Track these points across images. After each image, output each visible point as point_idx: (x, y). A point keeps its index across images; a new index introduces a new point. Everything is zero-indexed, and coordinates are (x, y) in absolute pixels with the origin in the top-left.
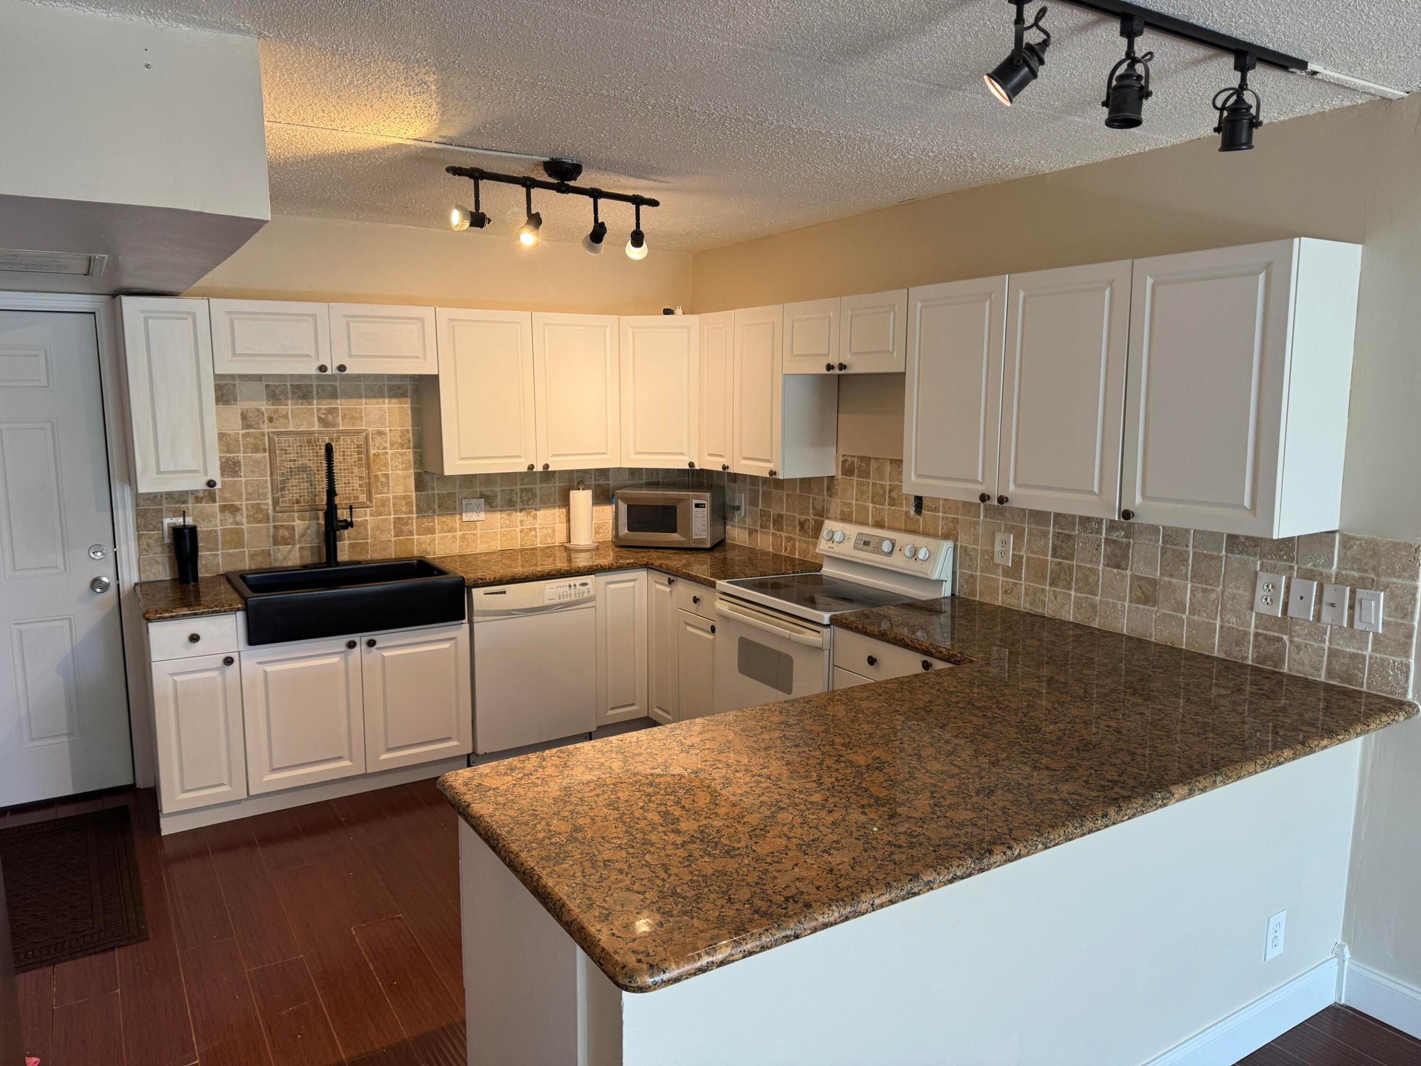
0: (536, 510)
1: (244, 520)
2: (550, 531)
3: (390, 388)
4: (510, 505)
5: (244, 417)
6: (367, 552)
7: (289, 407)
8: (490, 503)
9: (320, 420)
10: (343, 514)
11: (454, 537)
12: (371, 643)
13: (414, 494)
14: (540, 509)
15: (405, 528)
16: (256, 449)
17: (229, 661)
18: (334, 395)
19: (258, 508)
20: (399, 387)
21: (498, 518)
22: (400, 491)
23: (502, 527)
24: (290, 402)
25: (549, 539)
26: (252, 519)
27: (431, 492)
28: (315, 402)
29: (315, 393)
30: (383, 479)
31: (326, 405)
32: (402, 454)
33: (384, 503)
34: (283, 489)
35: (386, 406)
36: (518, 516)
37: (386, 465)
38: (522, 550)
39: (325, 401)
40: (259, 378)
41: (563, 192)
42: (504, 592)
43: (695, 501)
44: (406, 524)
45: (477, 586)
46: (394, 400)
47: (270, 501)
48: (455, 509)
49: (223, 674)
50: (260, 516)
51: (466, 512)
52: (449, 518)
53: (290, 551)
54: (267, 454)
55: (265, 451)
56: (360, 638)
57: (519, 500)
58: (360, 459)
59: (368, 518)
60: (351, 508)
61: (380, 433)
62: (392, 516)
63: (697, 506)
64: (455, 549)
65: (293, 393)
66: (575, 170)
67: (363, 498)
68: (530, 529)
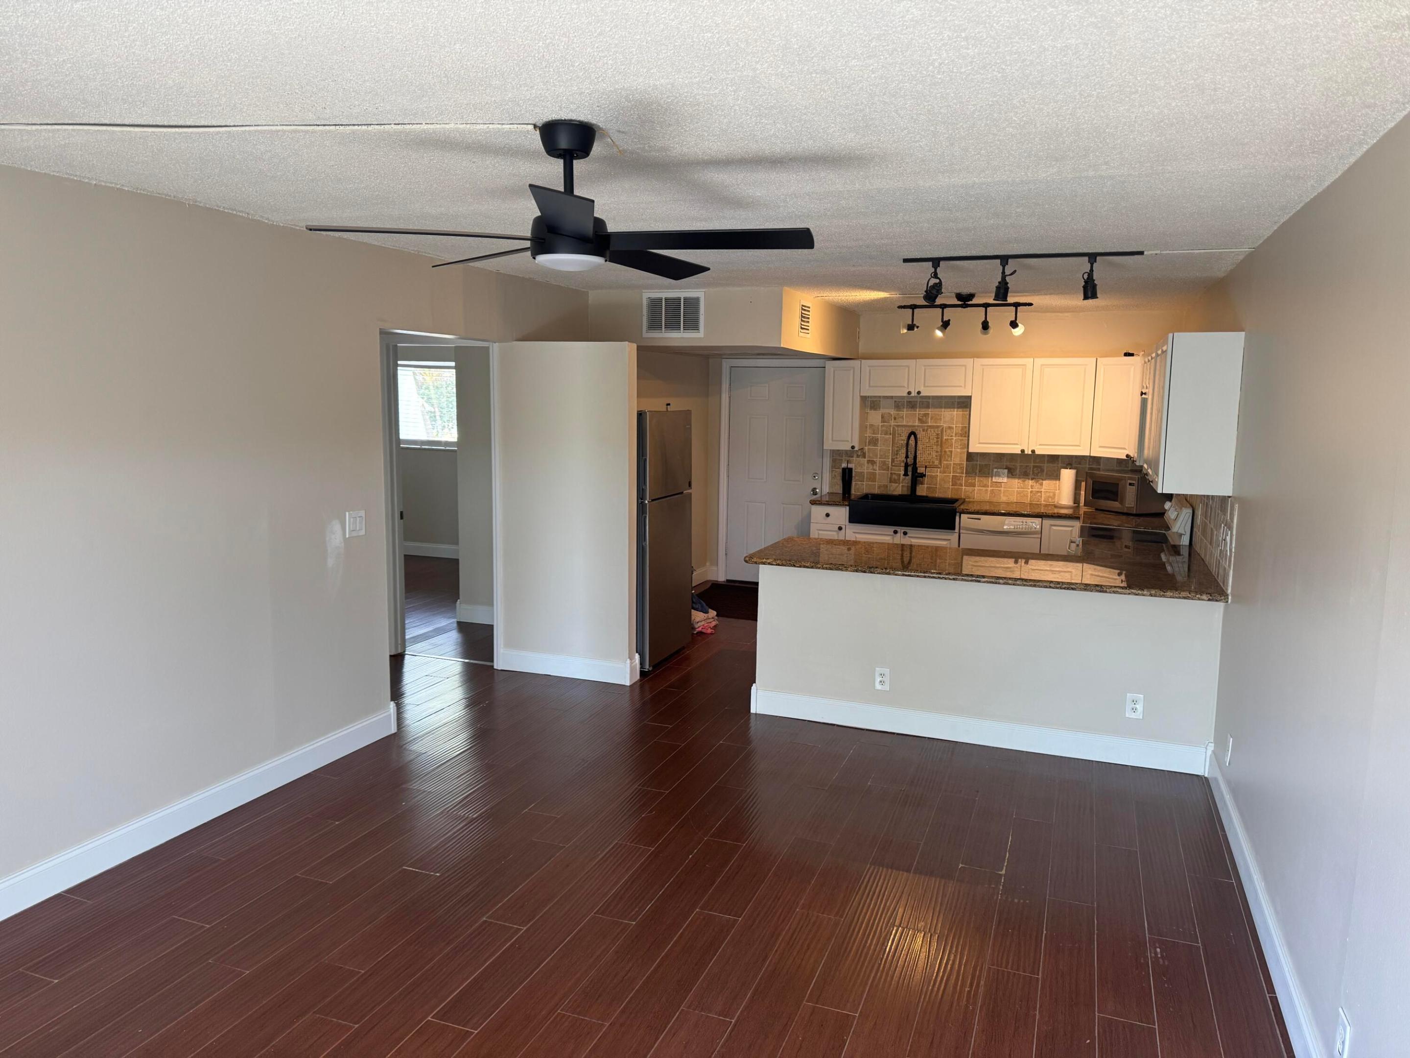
0: (1043, 480)
1: (877, 469)
2: (1051, 494)
3: (958, 403)
4: (1025, 475)
5: (882, 417)
6: (936, 493)
7: (905, 412)
8: (1011, 473)
9: (919, 419)
10: (921, 470)
11: (987, 490)
12: (905, 533)
13: (965, 463)
14: (1045, 480)
15: (958, 482)
16: (886, 434)
17: (840, 528)
18: (928, 407)
19: (884, 463)
20: (963, 403)
21: (1016, 483)
22: (957, 461)
23: (1018, 488)
24: (905, 410)
25: (1050, 499)
26: (881, 468)
27: (975, 463)
28: (918, 410)
29: (918, 405)
30: (949, 453)
31: (923, 411)
32: (961, 440)
33: (948, 466)
34: (897, 454)
35: (955, 413)
36: (1030, 482)
37: (951, 445)
38: (1030, 504)
39: (924, 410)
40: (892, 397)
41: (964, 308)
42: (980, 519)
43: (1129, 481)
44: (959, 479)
45: (964, 513)
46: (960, 410)
47: (890, 460)
48: (989, 474)
49: (838, 534)
50: (885, 467)
51: (995, 476)
52: (985, 478)
53: (897, 486)
54: (891, 436)
55: (890, 434)
56: (901, 530)
57: (1031, 473)
58: (937, 442)
59: (938, 474)
60: (926, 467)
61: (950, 428)
62: (952, 474)
63: (1130, 484)
64: (987, 497)
65: (907, 405)
66: (971, 296)
67: (937, 462)
68: (1038, 492)
